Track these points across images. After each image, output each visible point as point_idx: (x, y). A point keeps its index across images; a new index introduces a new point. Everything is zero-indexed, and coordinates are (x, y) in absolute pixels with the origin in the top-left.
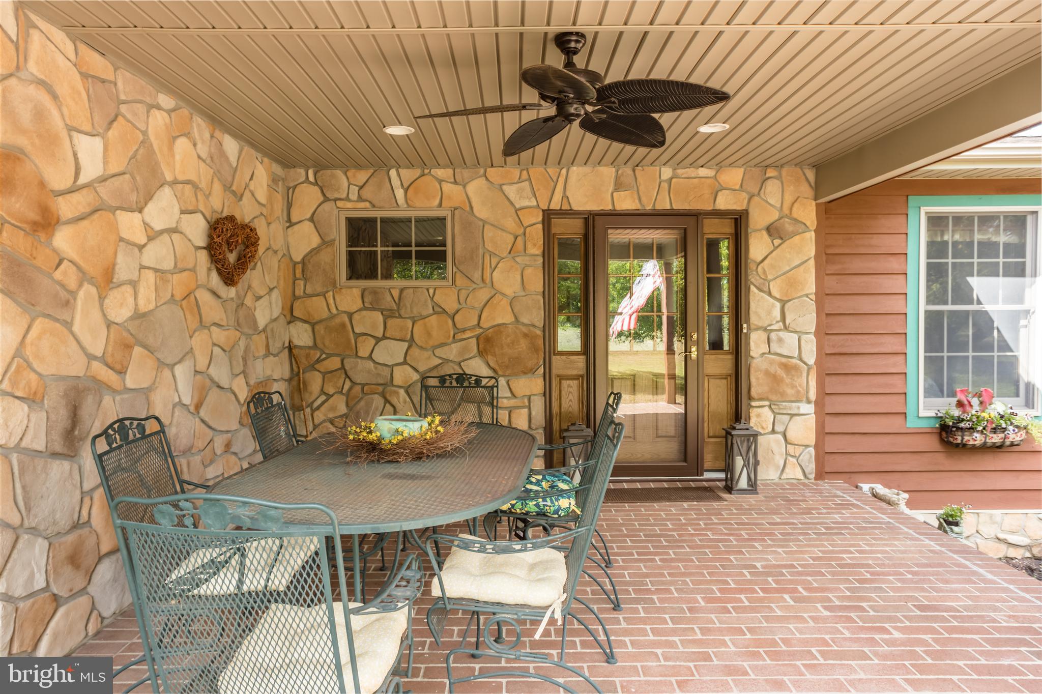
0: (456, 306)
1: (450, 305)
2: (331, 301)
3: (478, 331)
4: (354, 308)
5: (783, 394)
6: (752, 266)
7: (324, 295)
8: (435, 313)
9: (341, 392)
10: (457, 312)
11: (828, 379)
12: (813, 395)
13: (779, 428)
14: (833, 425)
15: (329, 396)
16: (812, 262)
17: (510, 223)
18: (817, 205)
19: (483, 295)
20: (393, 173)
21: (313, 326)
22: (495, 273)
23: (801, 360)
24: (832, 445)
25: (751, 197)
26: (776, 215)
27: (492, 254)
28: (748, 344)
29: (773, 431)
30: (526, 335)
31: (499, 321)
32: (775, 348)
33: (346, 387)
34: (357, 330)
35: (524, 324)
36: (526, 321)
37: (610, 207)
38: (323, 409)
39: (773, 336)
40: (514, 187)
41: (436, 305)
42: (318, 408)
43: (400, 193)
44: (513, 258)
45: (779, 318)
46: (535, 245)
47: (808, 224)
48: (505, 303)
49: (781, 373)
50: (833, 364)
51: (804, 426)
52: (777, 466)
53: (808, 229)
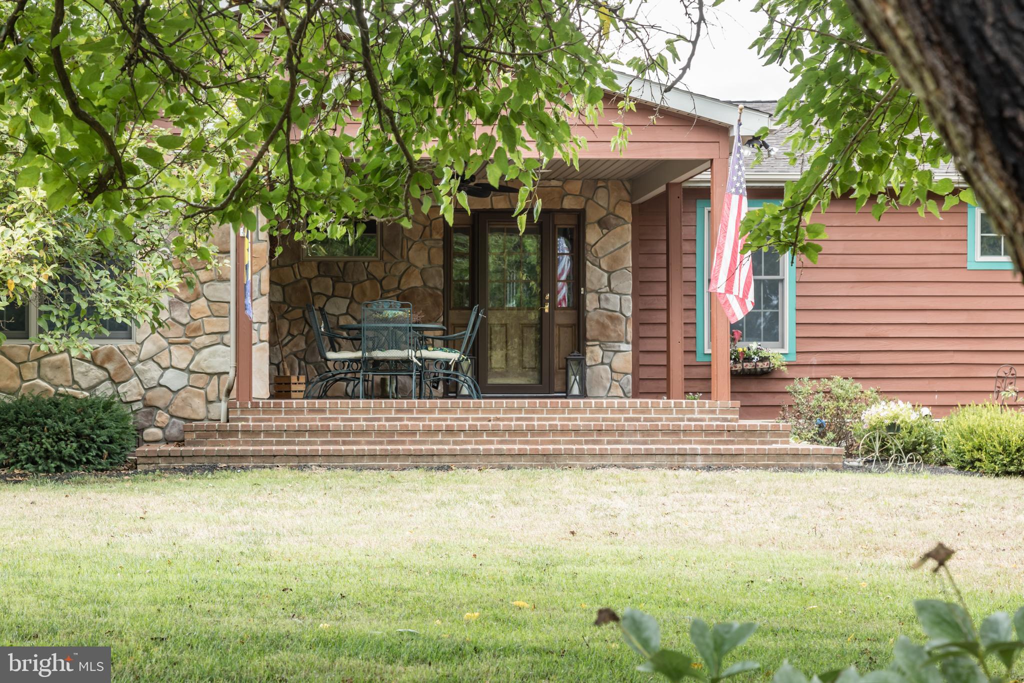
0: (383, 274)
1: (379, 273)
2: (297, 270)
3: (399, 292)
4: (313, 275)
5: (608, 337)
6: (588, 248)
7: (292, 266)
8: (368, 279)
9: (302, 334)
10: (384, 278)
11: (641, 328)
12: (630, 337)
13: (606, 361)
14: (645, 359)
15: (294, 337)
16: (629, 246)
17: (421, 218)
18: (633, 206)
19: (402, 267)
21: (283, 287)
22: (410, 252)
23: (622, 313)
24: (644, 373)
25: (587, 200)
26: (604, 213)
27: (408, 239)
28: (584, 302)
29: (602, 363)
30: (431, 295)
31: (413, 285)
32: (604, 305)
33: (306, 330)
34: (315, 291)
35: (430, 288)
36: (431, 285)
37: (490, 207)
38: (289, 345)
39: (602, 296)
41: (369, 273)
42: (286, 345)
44: (423, 241)
45: (606, 284)
46: (438, 233)
47: (626, 219)
48: (417, 271)
49: (608, 322)
50: (645, 317)
51: (624, 359)
52: (605, 387)
53: (626, 222)
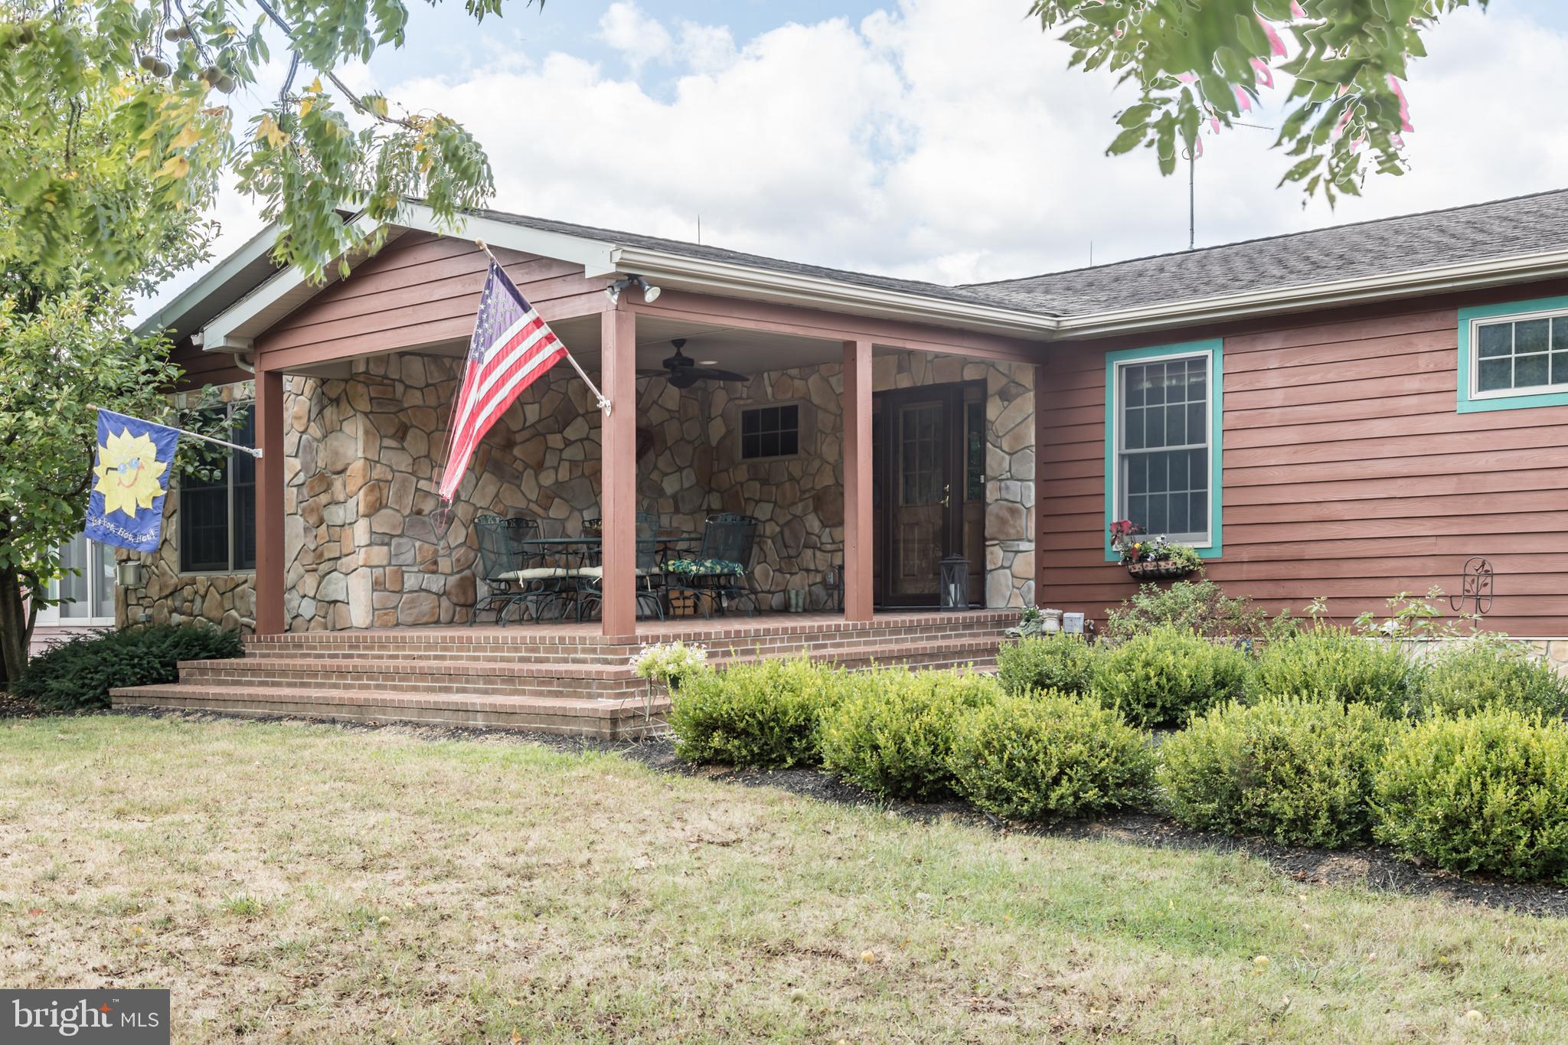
0: (800, 474)
1: (797, 473)
2: (732, 475)
3: (813, 493)
4: (744, 479)
5: (1007, 534)
6: (989, 425)
7: (727, 470)
8: (790, 480)
10: (801, 478)
11: (1046, 521)
12: (1032, 534)
13: (1007, 564)
14: (1051, 560)
16: (1032, 419)
17: (832, 407)
18: (1035, 369)
19: (816, 464)
20: (766, 375)
21: (722, 494)
22: (824, 447)
23: (1023, 504)
24: (1050, 578)
25: (989, 367)
26: (1005, 381)
27: (822, 432)
28: (984, 492)
29: (1002, 567)
31: (826, 483)
32: (1004, 495)
34: (746, 496)
37: (894, 387)
39: (1003, 484)
40: (835, 378)
41: (789, 474)
43: (769, 390)
44: (835, 434)
45: (1007, 469)
47: (1028, 386)
48: (828, 468)
49: (1006, 515)
50: (1051, 507)
51: (1026, 561)
52: (1004, 596)
53: (1028, 390)
